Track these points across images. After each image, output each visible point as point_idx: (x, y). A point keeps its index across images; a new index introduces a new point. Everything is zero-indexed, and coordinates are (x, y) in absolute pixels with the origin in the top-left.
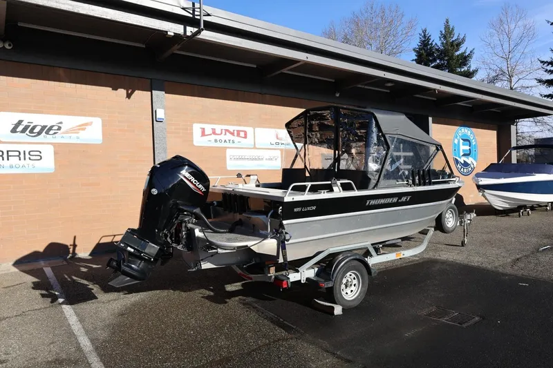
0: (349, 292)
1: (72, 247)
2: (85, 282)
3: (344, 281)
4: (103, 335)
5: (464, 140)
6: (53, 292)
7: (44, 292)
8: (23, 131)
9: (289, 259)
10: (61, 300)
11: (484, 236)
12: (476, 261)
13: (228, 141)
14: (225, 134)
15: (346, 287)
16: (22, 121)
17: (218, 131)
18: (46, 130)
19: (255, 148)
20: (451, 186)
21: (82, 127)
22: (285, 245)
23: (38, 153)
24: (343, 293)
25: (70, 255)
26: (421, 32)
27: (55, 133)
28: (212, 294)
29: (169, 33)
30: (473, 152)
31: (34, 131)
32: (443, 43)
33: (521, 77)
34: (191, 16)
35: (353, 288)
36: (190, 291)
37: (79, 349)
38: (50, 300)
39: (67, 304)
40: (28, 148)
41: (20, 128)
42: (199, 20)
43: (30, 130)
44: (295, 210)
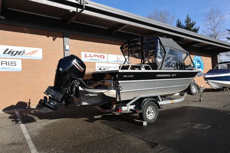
0: (150, 116)
1: (28, 104)
2: (32, 116)
3: (147, 111)
4: (36, 134)
5: (197, 61)
6: (17, 119)
7: (13, 119)
8: (9, 53)
9: (122, 100)
10: (20, 122)
11: (209, 98)
12: (207, 106)
13: (96, 60)
14: (95, 57)
15: (148, 113)
16: (8, 49)
17: (92, 55)
18: (18, 53)
19: (108, 63)
20: (194, 71)
21: (34, 52)
22: (120, 93)
23: (15, 63)
24: (147, 116)
25: (28, 107)
26: (177, 21)
27: (22, 55)
28: (88, 119)
29: (70, 11)
30: (201, 66)
31: (13, 53)
32: (186, 25)
33: (220, 37)
34: (80, 3)
35: (151, 114)
36: (78, 118)
37: (24, 139)
38: (15, 122)
39: (22, 123)
40: (10, 60)
41: (7, 52)
42: (83, 5)
43: (11, 53)
44: (124, 76)
